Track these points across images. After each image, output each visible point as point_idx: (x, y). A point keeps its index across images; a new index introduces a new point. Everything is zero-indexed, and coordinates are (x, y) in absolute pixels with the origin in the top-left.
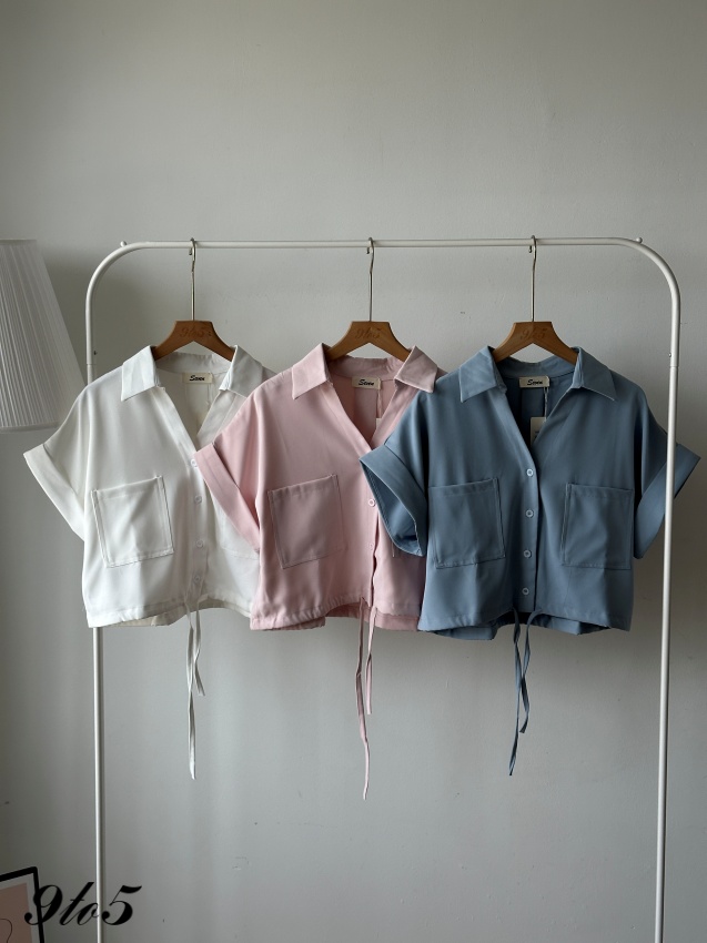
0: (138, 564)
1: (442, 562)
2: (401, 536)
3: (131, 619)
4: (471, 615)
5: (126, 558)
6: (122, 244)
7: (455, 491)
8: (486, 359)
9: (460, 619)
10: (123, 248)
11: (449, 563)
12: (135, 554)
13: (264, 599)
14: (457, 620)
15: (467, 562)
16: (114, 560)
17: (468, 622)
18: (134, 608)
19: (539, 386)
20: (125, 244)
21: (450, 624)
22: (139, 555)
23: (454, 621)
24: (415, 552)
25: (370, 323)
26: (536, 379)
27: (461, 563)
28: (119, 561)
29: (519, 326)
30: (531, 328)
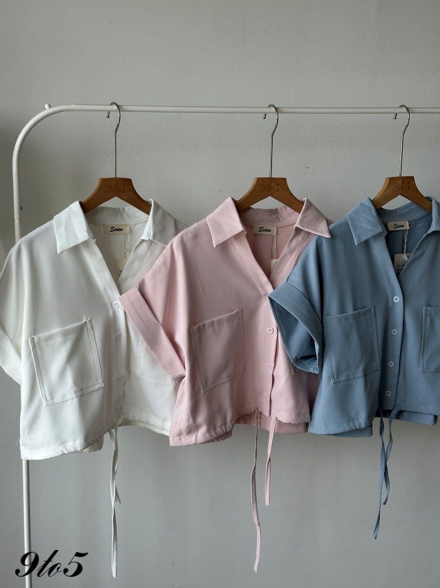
0: (76, 401)
1: (337, 378)
2: (299, 357)
3: (73, 450)
4: (362, 419)
5: (64, 396)
6: (46, 106)
7: (346, 318)
8: (369, 208)
9: (353, 423)
10: (48, 110)
11: (343, 378)
12: (72, 391)
13: (189, 420)
14: (351, 424)
15: (356, 376)
16: (52, 398)
17: (360, 425)
18: (75, 440)
19: (402, 229)
20: (50, 106)
21: (346, 428)
22: (76, 392)
23: (349, 425)
24: (311, 370)
25: (271, 179)
26: (399, 223)
27: (352, 377)
28: (58, 399)
29: (392, 181)
30: (400, 182)
